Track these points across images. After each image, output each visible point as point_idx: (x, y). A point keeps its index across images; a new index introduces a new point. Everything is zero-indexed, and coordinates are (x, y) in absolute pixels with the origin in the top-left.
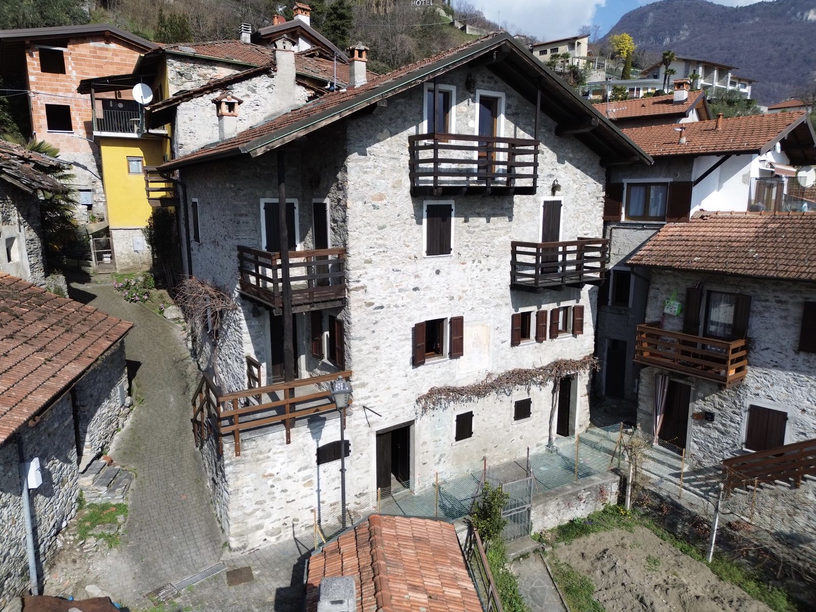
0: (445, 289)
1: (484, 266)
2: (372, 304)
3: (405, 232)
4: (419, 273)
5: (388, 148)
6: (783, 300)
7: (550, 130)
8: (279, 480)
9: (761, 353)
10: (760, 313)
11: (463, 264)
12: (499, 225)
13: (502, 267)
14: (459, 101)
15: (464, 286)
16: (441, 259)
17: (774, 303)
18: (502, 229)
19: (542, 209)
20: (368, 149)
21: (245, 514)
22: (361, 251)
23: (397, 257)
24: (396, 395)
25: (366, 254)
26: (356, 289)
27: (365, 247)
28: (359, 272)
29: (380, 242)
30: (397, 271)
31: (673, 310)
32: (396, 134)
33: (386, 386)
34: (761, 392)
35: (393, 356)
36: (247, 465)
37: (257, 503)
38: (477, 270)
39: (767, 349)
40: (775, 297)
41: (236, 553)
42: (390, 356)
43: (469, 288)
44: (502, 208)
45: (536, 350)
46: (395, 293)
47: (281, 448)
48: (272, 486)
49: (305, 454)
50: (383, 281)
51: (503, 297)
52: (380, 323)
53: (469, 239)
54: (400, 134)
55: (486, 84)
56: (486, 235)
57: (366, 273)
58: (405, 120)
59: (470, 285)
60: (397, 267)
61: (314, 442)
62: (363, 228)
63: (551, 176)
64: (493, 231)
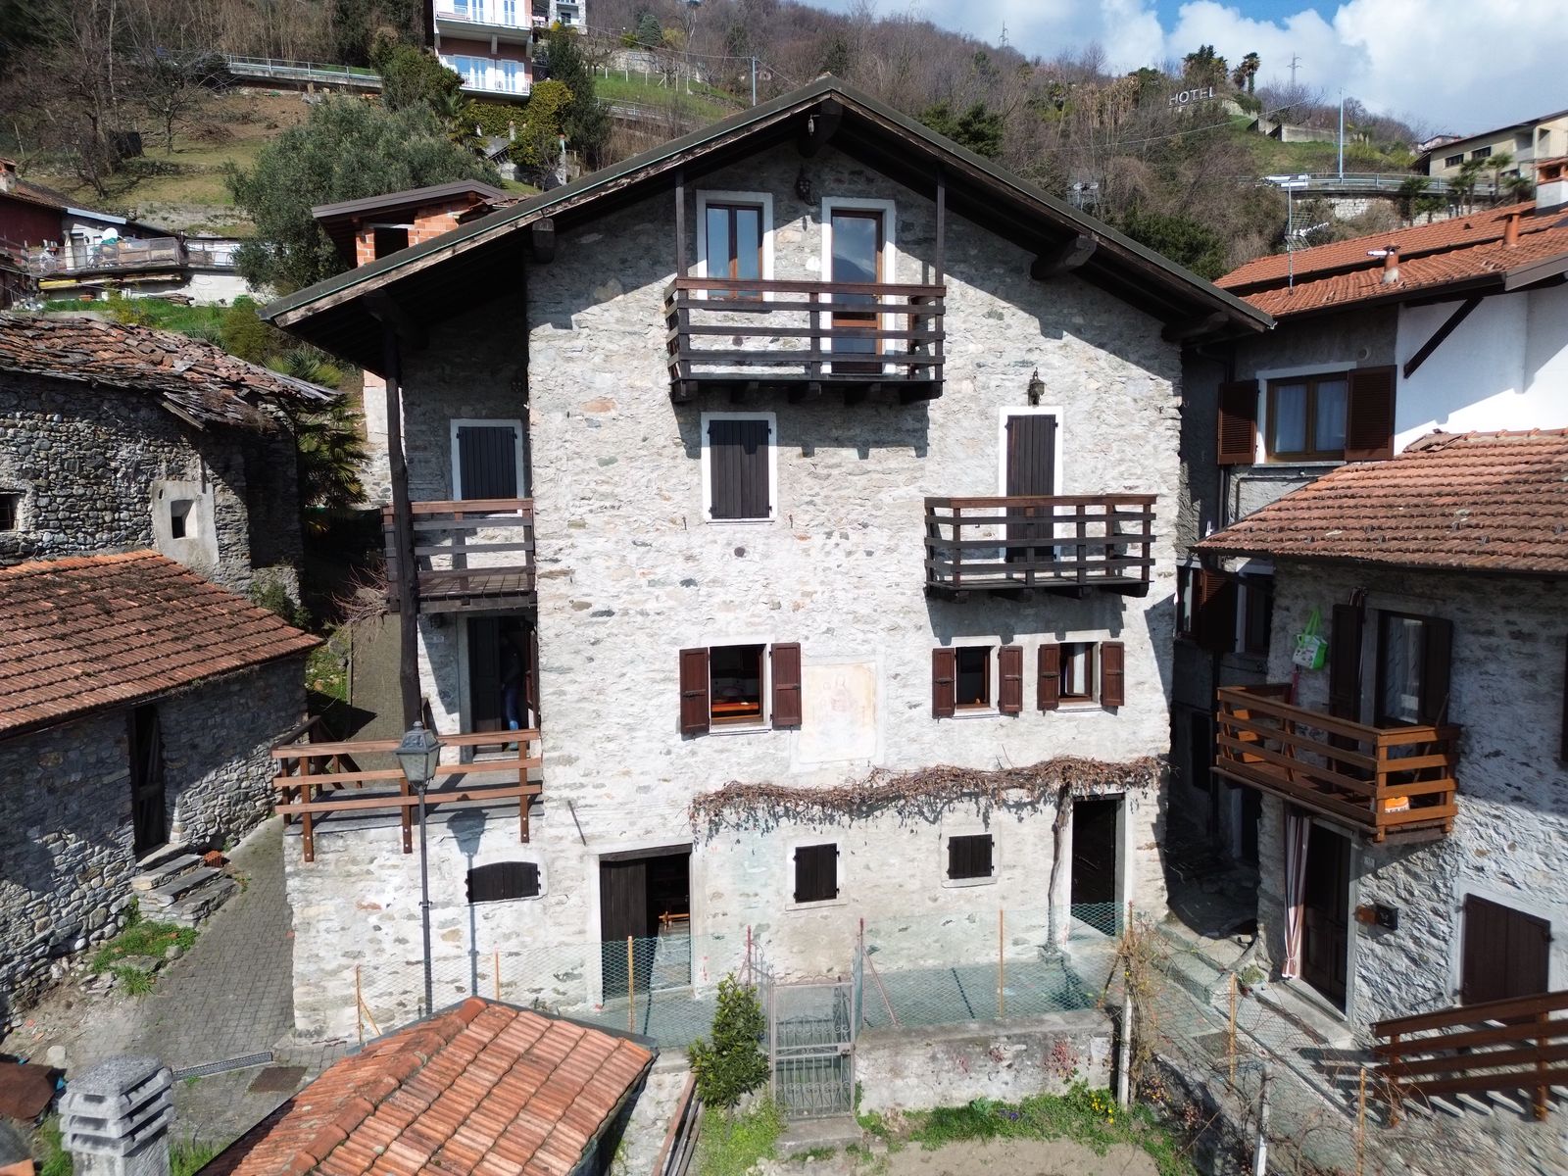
0: (758, 586)
1: (857, 545)
2: (588, 605)
3: (660, 472)
4: (696, 551)
5: (618, 314)
6: (1526, 630)
7: (1017, 270)
8: (391, 918)
9: (1484, 762)
10: (1478, 663)
11: (802, 538)
12: (893, 464)
13: (904, 548)
14: (780, 221)
15: (806, 583)
16: (747, 527)
17: (1507, 640)
18: (898, 472)
19: (1003, 434)
20: (573, 317)
21: (322, 970)
22: (562, 504)
23: (644, 519)
24: (645, 789)
25: (572, 510)
26: (551, 575)
27: (569, 497)
28: (557, 544)
29: (604, 488)
30: (644, 544)
31: (1307, 656)
32: (637, 287)
33: (621, 768)
34: (1489, 865)
35: (635, 710)
36: (328, 882)
37: (346, 955)
38: (839, 554)
39: (1497, 754)
40: (1508, 622)
41: (304, 1041)
42: (630, 710)
43: (820, 589)
44: (898, 430)
45: (1001, 732)
46: (640, 587)
47: (395, 859)
48: (378, 928)
49: (444, 878)
50: (614, 563)
51: (906, 611)
52: (608, 643)
53: (817, 489)
54: (643, 289)
55: (846, 185)
56: (860, 485)
57: (573, 546)
58: (656, 262)
59: (822, 583)
60: (642, 537)
61: (463, 857)
62: (564, 461)
63: (1025, 364)
64: (875, 476)
